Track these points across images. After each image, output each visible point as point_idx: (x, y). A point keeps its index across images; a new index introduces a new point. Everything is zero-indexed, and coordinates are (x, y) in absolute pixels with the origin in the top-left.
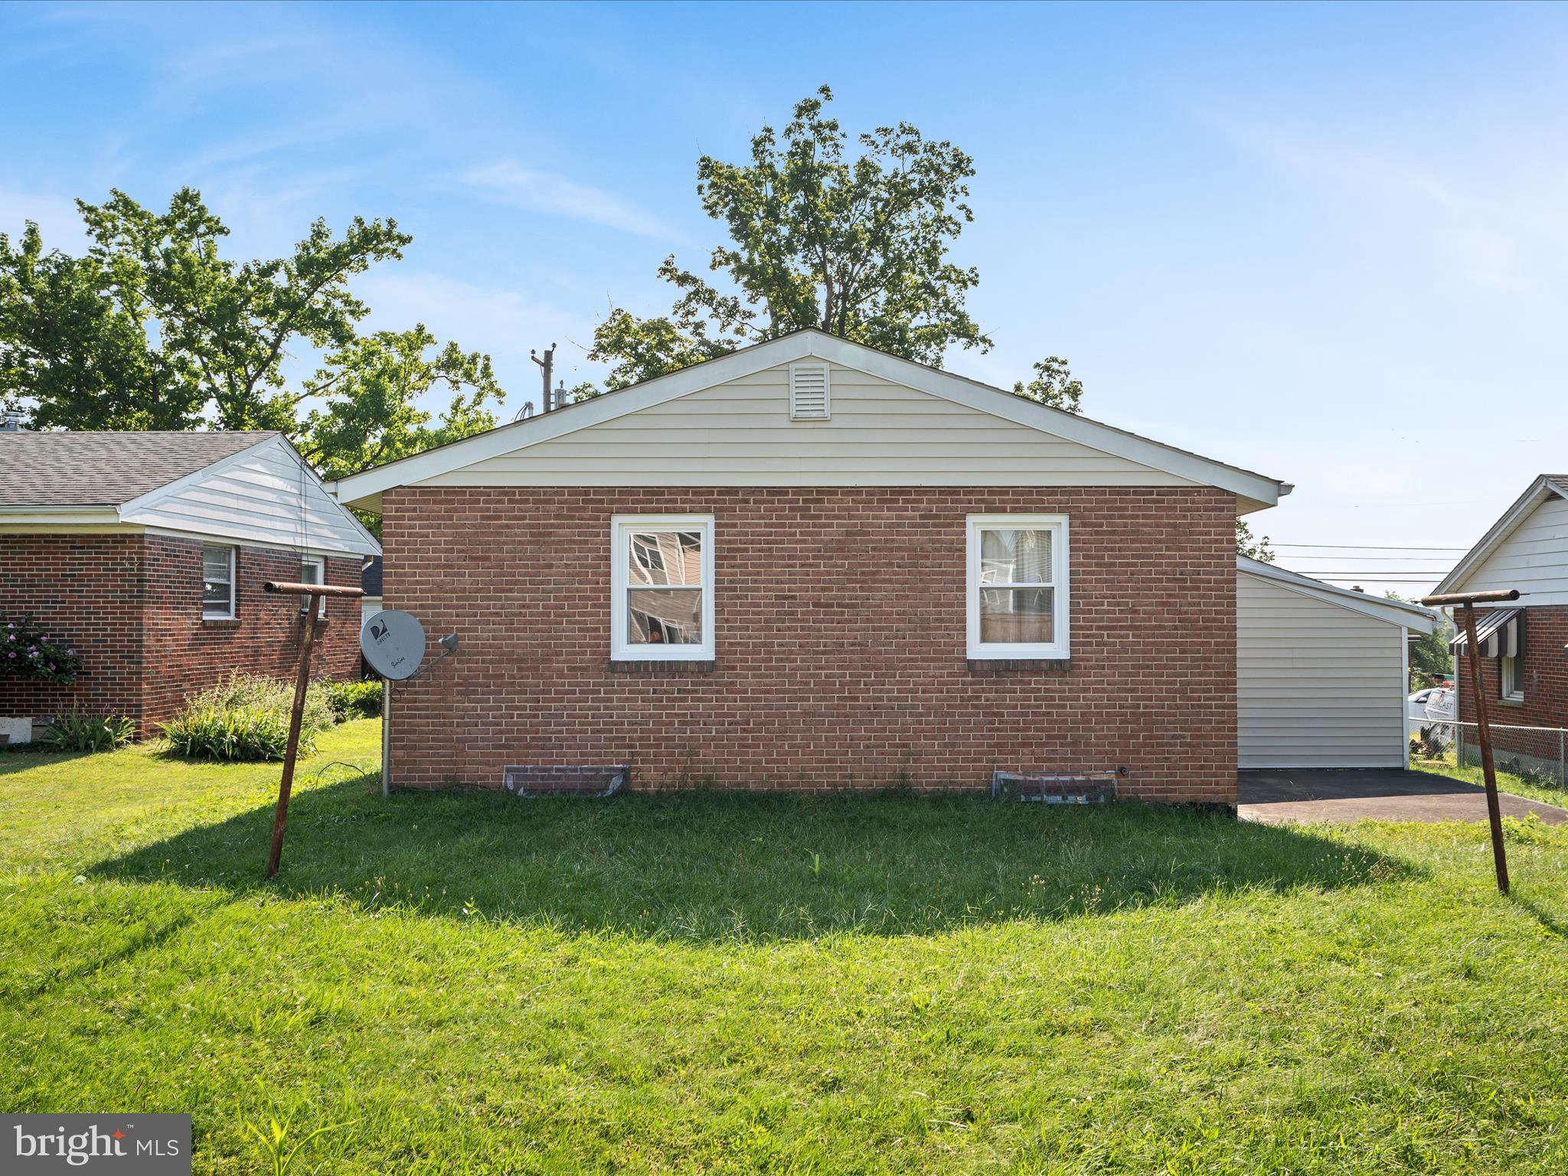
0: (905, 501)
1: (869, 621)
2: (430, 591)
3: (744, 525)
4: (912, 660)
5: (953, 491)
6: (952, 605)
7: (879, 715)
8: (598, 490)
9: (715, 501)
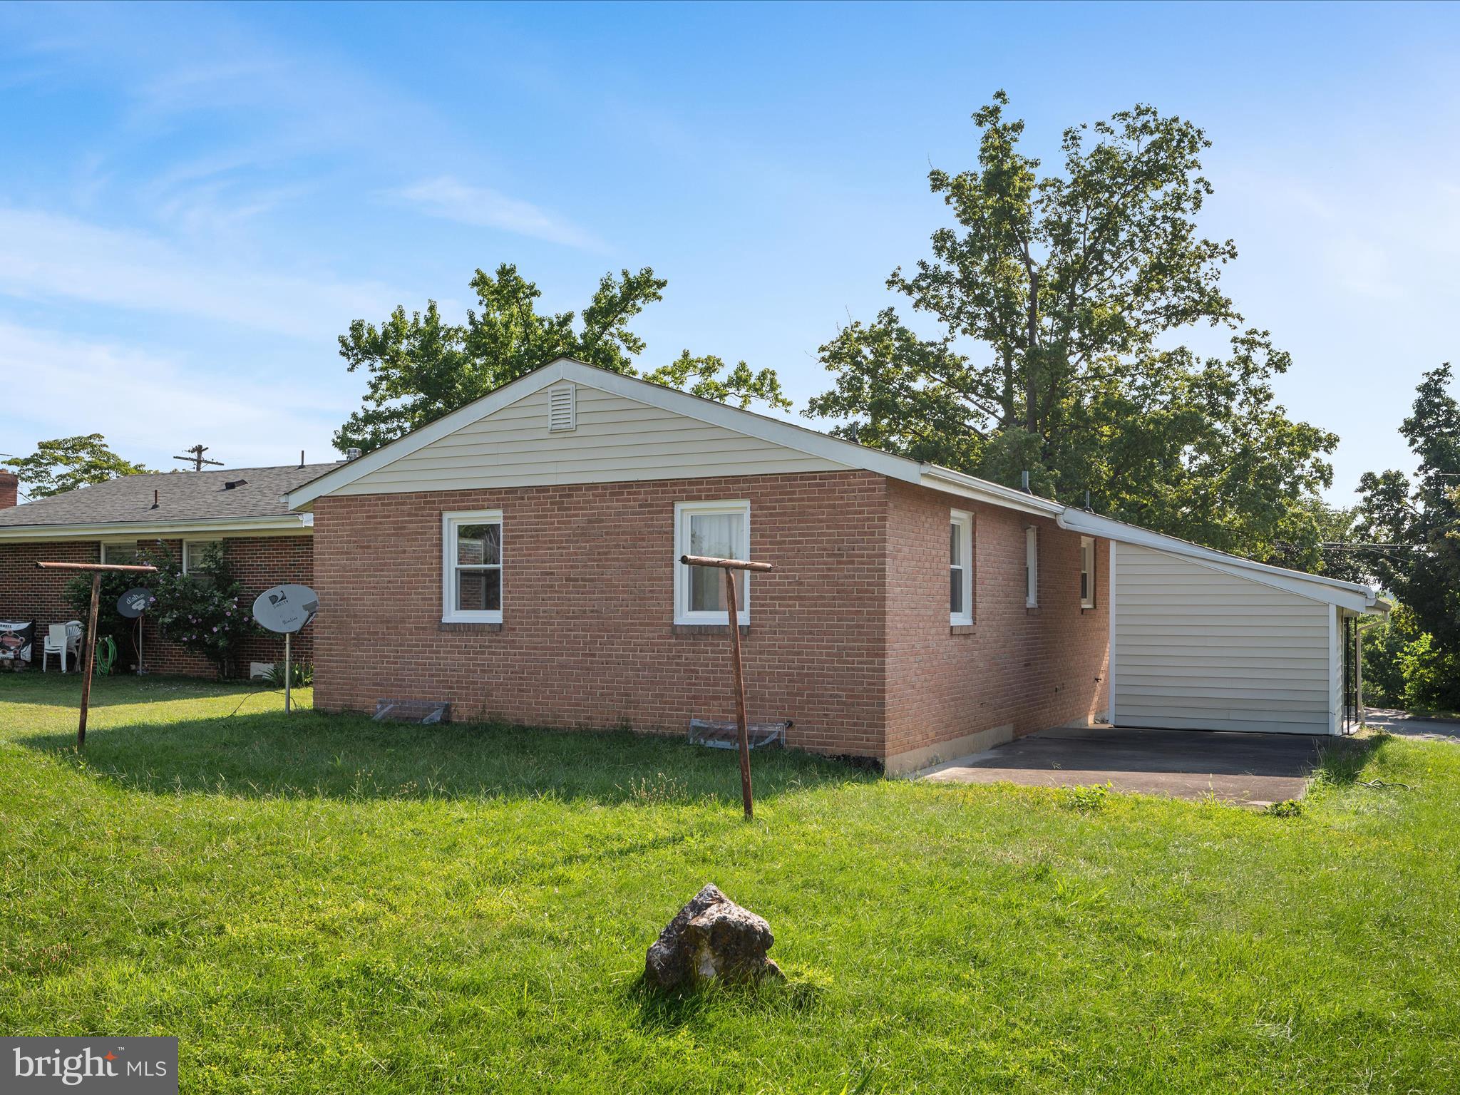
0: (629, 493)
1: (603, 592)
2: (338, 571)
3: (522, 517)
4: (632, 624)
5: (662, 483)
6: (661, 579)
7: (609, 669)
8: (433, 493)
9: (503, 499)
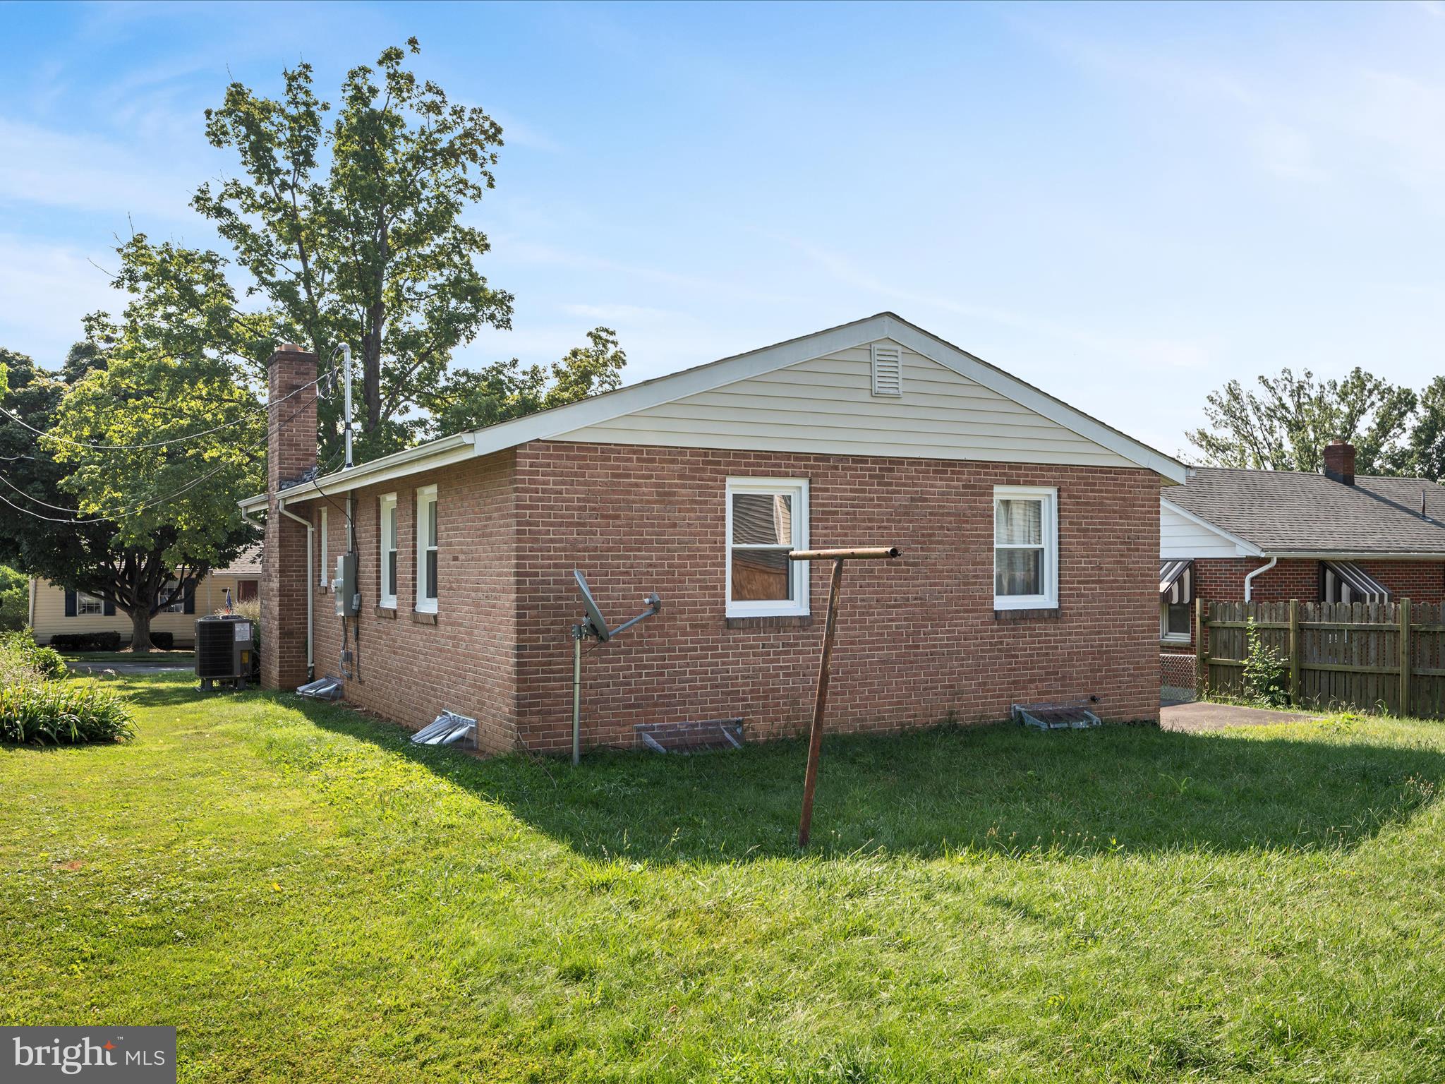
0: (953, 472)
1: (927, 577)
2: (564, 550)
3: (835, 490)
4: (957, 611)
5: (984, 465)
6: (984, 564)
7: (933, 660)
8: (716, 452)
9: (812, 467)
